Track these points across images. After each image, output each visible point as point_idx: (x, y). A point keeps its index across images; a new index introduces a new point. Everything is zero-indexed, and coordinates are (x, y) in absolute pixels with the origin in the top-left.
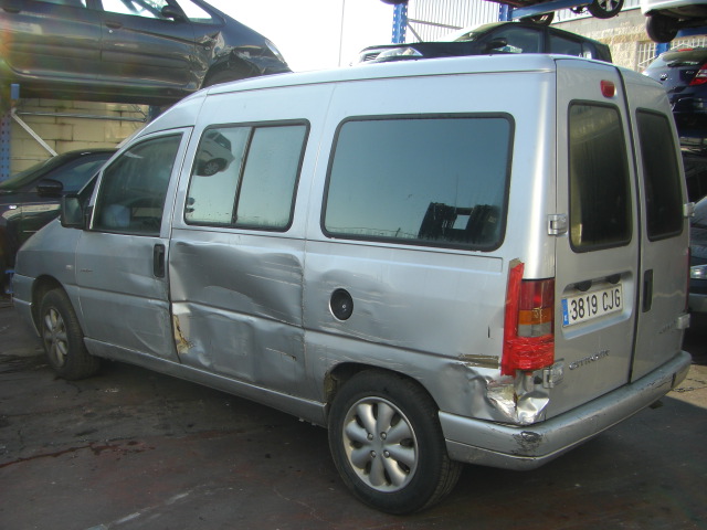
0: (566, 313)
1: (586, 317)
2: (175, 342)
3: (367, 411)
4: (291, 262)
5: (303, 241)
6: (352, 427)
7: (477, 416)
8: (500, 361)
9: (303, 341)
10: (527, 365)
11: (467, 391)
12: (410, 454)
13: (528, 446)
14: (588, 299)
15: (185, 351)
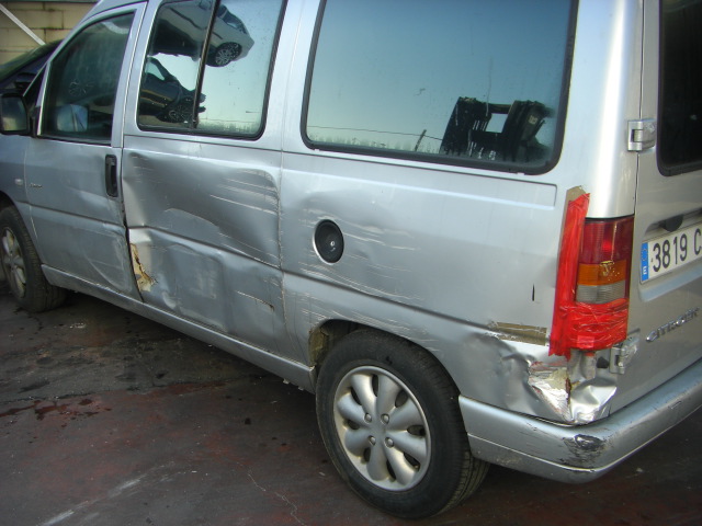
0: (645, 263)
1: (672, 266)
2: (135, 277)
3: (365, 383)
4: (263, 181)
5: (278, 154)
6: (346, 401)
7: (514, 407)
8: (548, 335)
9: (280, 286)
10: (590, 343)
11: (499, 372)
12: (420, 446)
13: (584, 455)
14: (675, 241)
15: (147, 288)
